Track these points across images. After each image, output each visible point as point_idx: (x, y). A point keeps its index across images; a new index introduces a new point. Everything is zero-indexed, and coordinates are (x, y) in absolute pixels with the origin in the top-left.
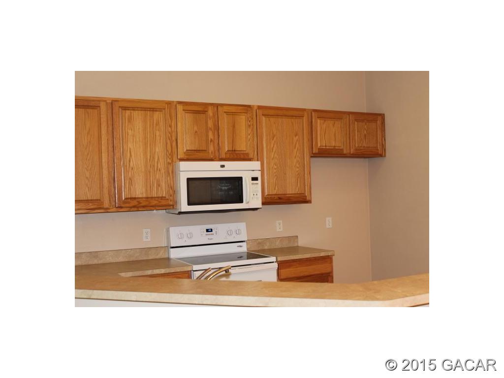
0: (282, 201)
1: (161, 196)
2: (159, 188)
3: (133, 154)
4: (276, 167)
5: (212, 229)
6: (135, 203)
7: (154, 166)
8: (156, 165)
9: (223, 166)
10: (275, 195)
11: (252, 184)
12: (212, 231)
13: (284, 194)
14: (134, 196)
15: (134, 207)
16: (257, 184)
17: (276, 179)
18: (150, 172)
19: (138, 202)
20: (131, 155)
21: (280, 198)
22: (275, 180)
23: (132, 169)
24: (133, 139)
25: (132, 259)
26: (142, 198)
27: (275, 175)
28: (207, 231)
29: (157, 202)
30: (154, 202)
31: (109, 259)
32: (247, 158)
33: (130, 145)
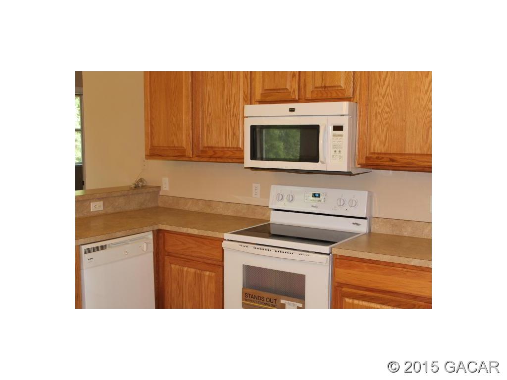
0: (394, 164)
1: (236, 146)
2: (235, 137)
3: (211, 98)
4: (387, 109)
5: (319, 194)
6: (211, 153)
7: (230, 111)
8: (232, 111)
9: (292, 110)
10: (385, 154)
11: (334, 135)
12: (319, 197)
13: (401, 154)
14: (210, 145)
15: (210, 157)
16: (341, 135)
17: (388, 129)
18: (226, 118)
19: (214, 151)
20: (209, 99)
21: (392, 160)
22: (385, 129)
23: (210, 114)
24: (212, 81)
25: (239, 215)
26: (218, 147)
27: (385, 122)
28: (314, 195)
29: (231, 153)
30: (229, 154)
31: (220, 211)
32: (341, 96)
33: (209, 88)
